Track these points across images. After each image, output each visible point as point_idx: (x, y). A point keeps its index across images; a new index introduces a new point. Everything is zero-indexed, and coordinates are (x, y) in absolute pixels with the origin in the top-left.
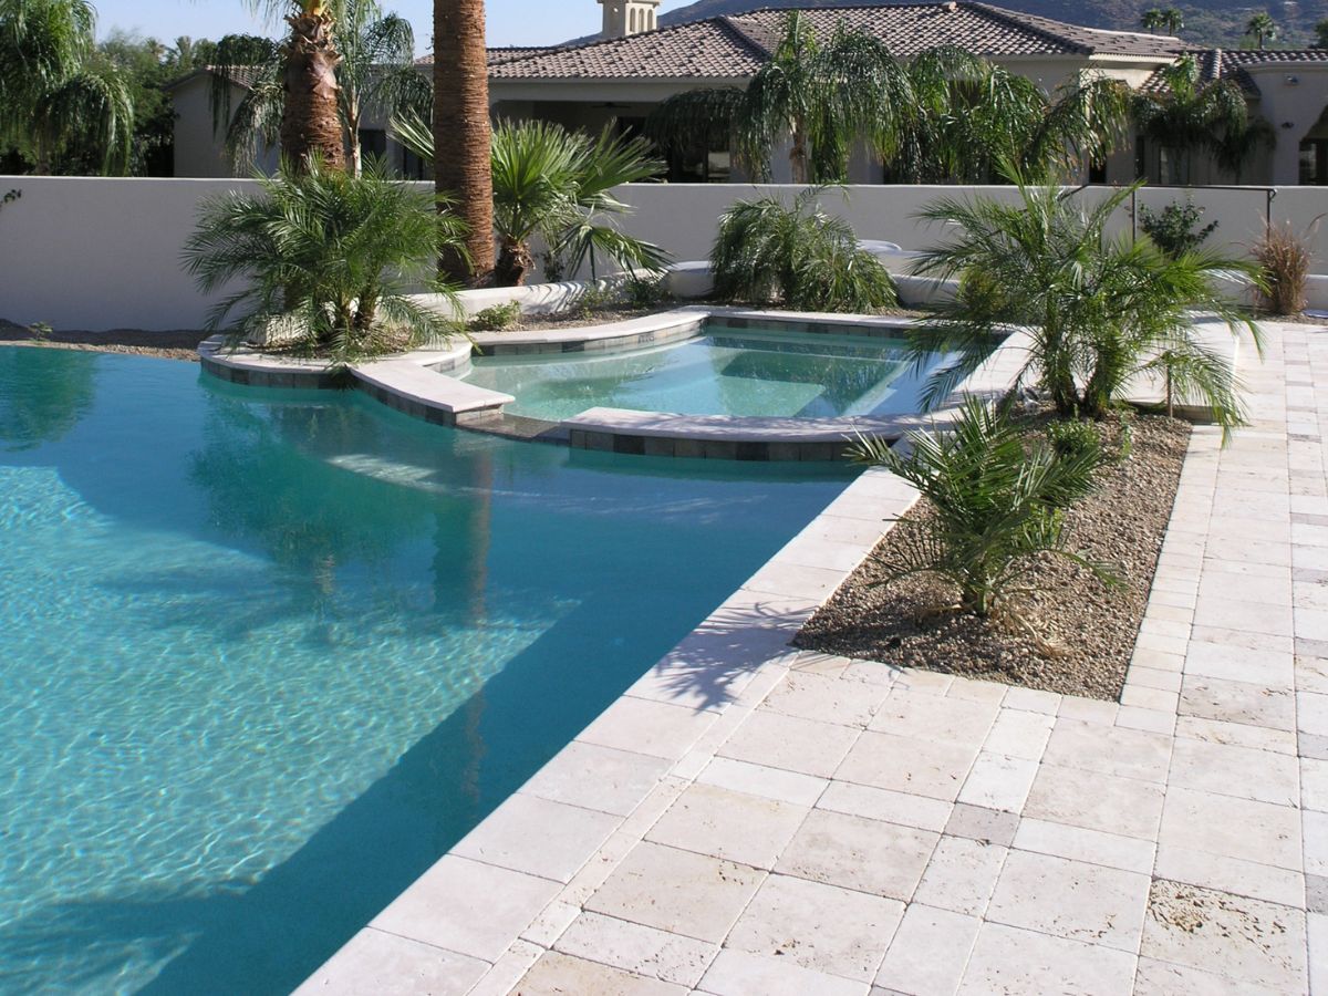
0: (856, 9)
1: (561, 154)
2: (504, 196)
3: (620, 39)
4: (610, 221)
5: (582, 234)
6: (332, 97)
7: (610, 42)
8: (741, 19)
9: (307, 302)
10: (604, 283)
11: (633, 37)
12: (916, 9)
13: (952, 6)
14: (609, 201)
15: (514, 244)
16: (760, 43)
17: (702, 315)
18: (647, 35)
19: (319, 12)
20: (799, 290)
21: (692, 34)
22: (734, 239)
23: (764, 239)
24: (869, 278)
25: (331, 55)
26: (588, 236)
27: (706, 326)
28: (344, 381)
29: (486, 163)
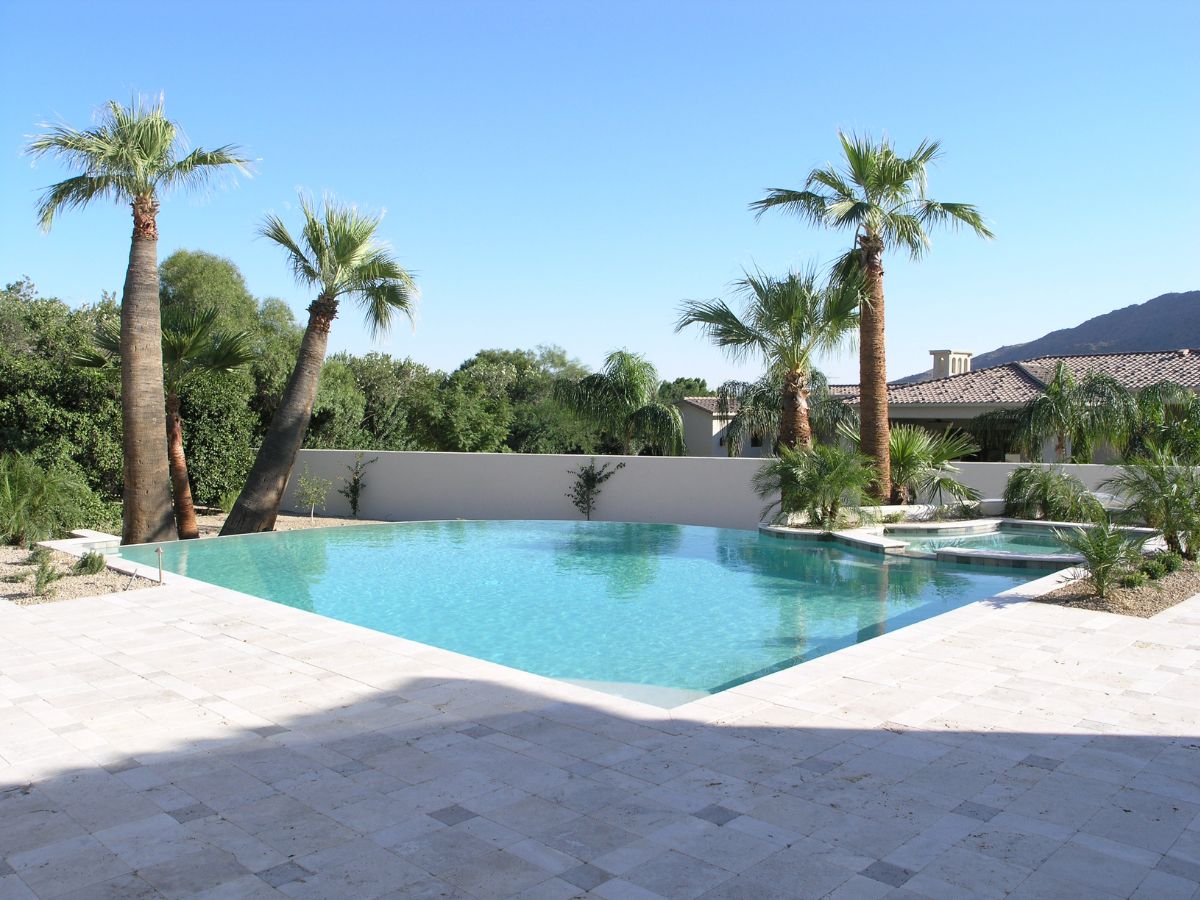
0: (1113, 355)
1: (923, 442)
2: (895, 463)
3: (946, 378)
4: (948, 475)
5: (936, 481)
6: (805, 413)
7: (939, 380)
8: (1029, 364)
9: (810, 505)
10: (946, 506)
11: (954, 377)
12: (1158, 355)
13: (1186, 352)
14: (949, 467)
15: (899, 487)
16: (1042, 380)
17: (999, 521)
18: (964, 375)
19: (799, 371)
20: (1050, 510)
21: (995, 374)
22: (1016, 486)
23: (1032, 486)
24: (1091, 507)
25: (805, 393)
26: (939, 482)
27: (1000, 527)
28: (829, 539)
29: (887, 445)
